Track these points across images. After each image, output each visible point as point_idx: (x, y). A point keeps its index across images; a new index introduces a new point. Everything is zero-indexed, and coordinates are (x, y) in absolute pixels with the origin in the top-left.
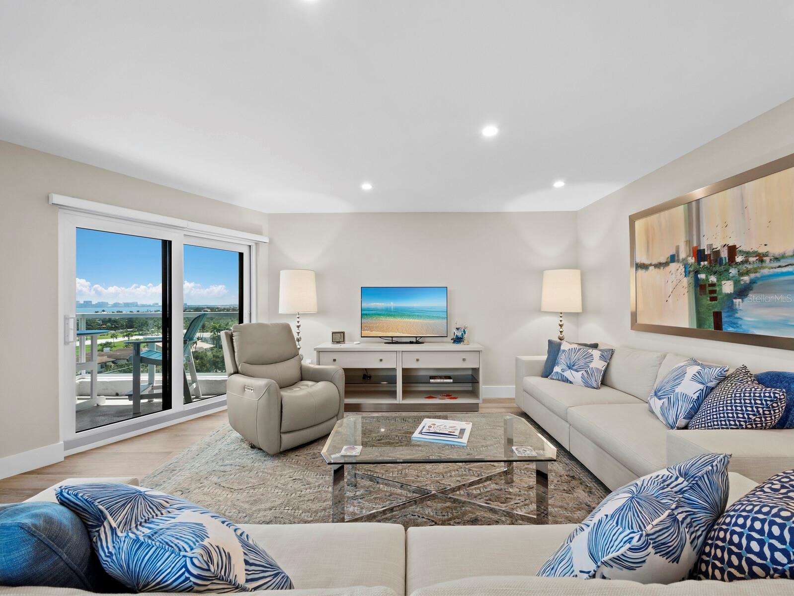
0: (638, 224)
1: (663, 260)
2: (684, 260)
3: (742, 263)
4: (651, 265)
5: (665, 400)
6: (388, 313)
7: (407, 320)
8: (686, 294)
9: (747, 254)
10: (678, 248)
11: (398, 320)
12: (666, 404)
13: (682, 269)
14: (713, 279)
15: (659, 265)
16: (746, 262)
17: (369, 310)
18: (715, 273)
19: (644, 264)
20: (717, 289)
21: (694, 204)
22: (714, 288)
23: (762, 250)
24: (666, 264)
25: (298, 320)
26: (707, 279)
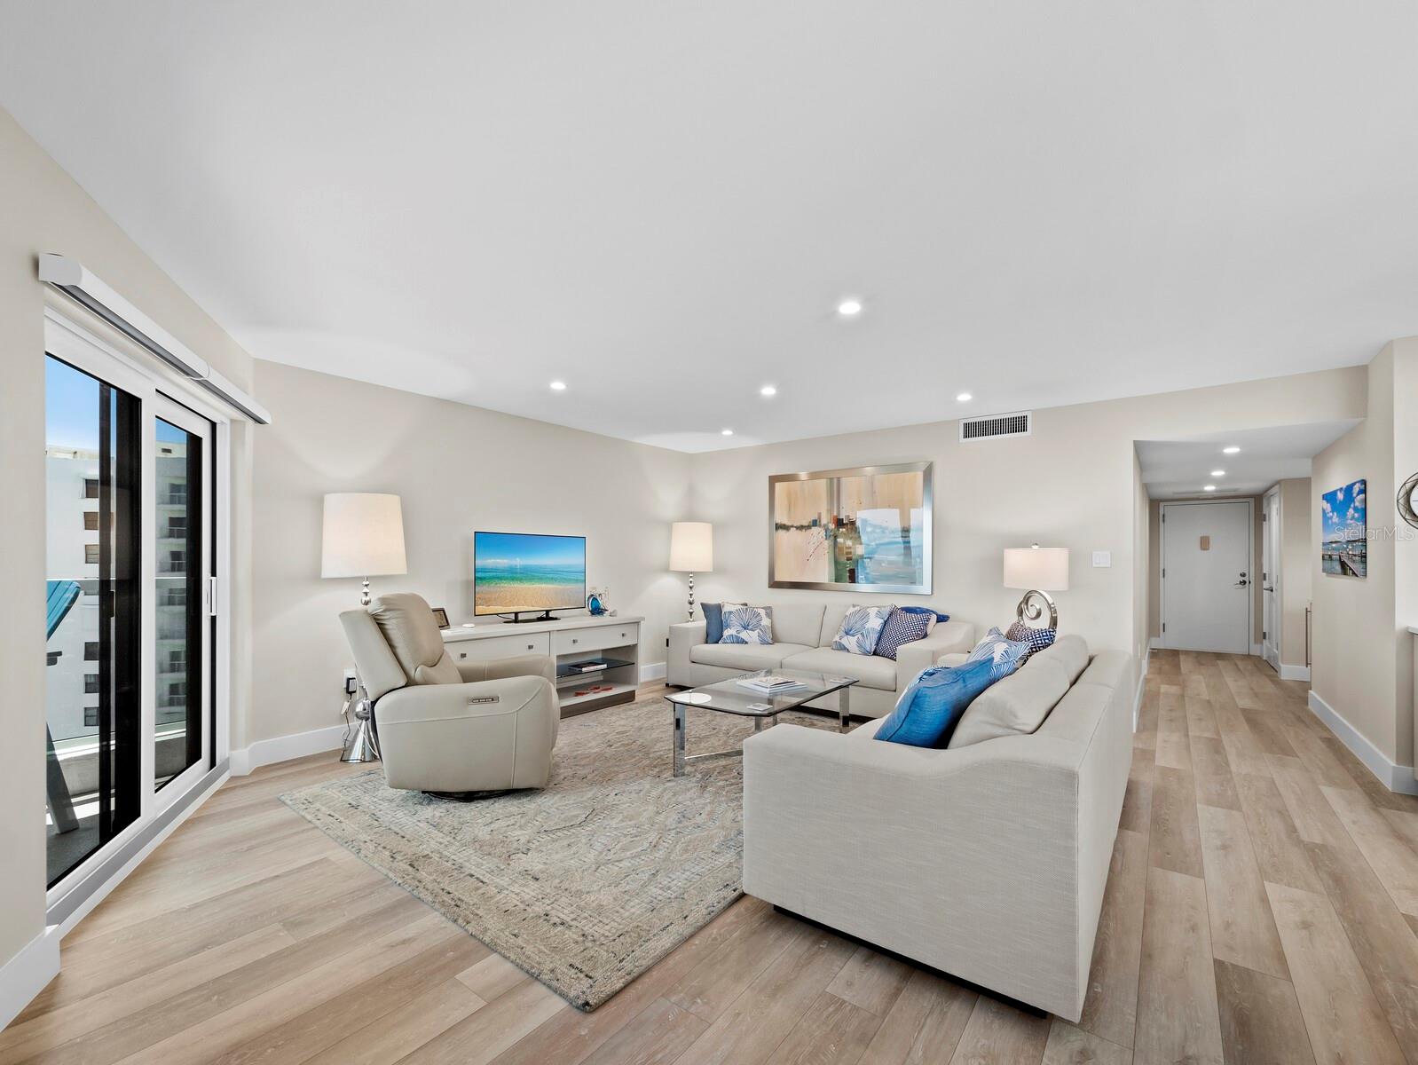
0: (778, 486)
1: (805, 523)
2: (825, 525)
3: (871, 533)
4: (792, 526)
5: (859, 636)
6: (514, 575)
7: (537, 585)
8: (827, 555)
9: (875, 526)
10: (820, 515)
11: (526, 585)
12: (861, 638)
13: (823, 533)
14: (849, 543)
15: (801, 528)
16: (873, 532)
17: (484, 570)
18: (851, 538)
19: (784, 525)
20: (852, 550)
21: (835, 480)
22: (849, 550)
23: (885, 525)
24: (809, 527)
25: (366, 590)
26: (845, 543)
